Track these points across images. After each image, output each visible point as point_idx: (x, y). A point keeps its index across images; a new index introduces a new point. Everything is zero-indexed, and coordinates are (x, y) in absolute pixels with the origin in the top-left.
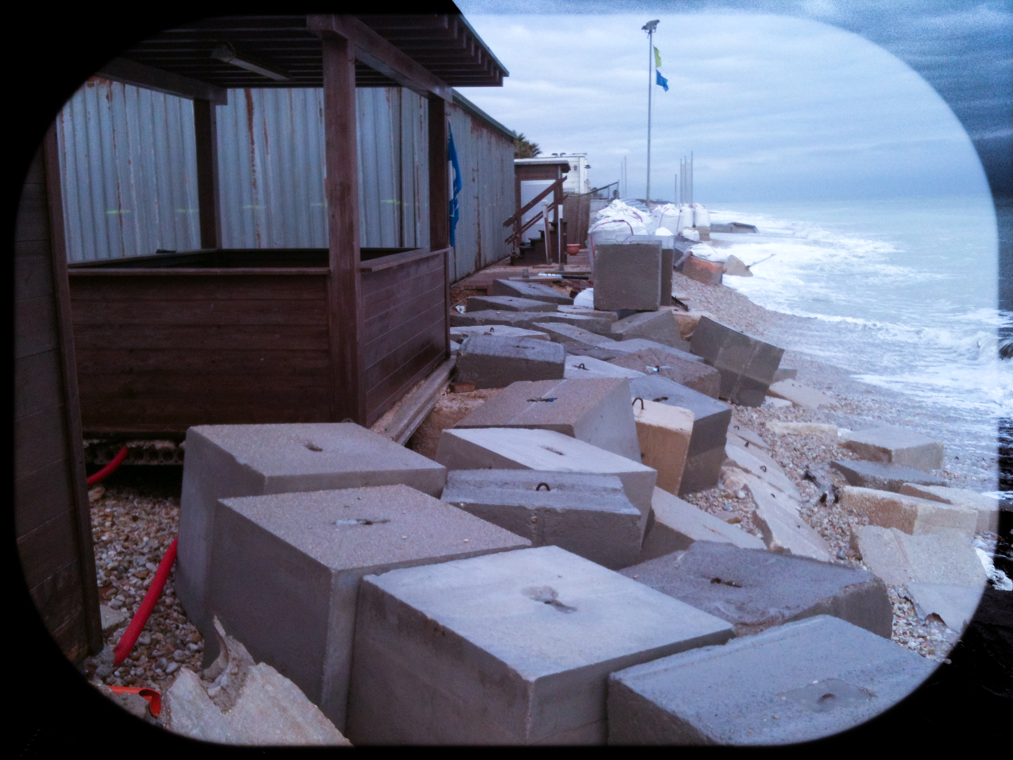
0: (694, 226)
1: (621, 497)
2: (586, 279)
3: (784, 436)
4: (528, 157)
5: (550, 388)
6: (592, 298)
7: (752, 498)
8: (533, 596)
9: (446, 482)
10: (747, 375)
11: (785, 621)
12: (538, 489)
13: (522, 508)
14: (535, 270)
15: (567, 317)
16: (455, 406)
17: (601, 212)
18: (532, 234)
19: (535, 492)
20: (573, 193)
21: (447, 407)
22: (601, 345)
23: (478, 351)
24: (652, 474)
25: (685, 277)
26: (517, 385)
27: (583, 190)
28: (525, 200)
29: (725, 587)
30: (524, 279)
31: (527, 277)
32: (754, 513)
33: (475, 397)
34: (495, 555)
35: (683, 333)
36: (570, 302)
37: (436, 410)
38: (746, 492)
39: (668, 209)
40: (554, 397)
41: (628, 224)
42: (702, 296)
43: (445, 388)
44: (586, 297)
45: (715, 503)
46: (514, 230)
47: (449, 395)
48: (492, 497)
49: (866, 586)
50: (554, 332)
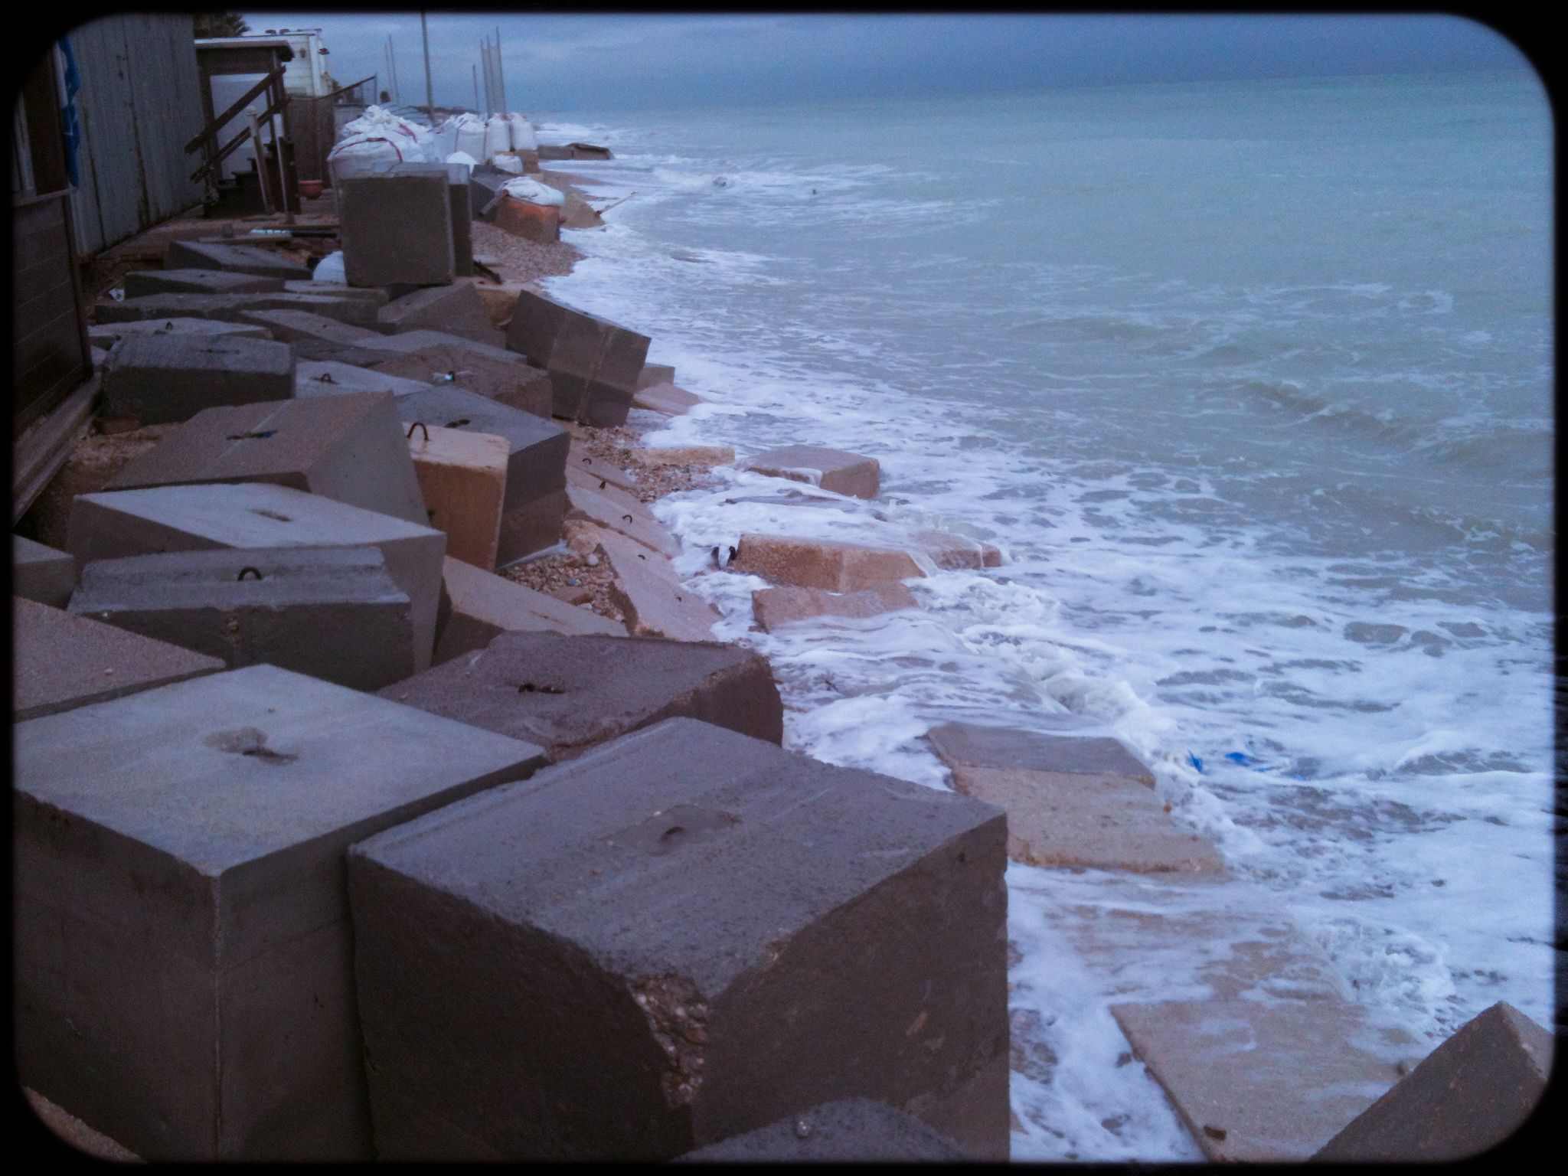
0: (512, 150)
1: (382, 579)
2: (333, 236)
3: (658, 468)
4: (226, 36)
5: (265, 415)
6: (341, 267)
7: (609, 564)
8: (225, 746)
9: (79, 582)
10: (598, 379)
11: (624, 731)
12: (241, 578)
13: (209, 610)
14: (246, 225)
15: (302, 300)
16: (105, 456)
17: (349, 125)
18: (237, 163)
19: (234, 584)
20: (303, 96)
21: (89, 459)
22: (360, 343)
23: (138, 362)
24: (437, 538)
25: (500, 231)
26: (209, 414)
27: (320, 90)
28: (220, 108)
29: (540, 695)
30: (225, 239)
31: (231, 236)
32: (612, 585)
33: (140, 439)
34: (162, 689)
35: (495, 320)
36: (306, 275)
37: (70, 465)
38: (600, 555)
39: (466, 122)
40: (271, 429)
41: (392, 144)
42: (530, 260)
43: (86, 428)
44: (332, 266)
45: (555, 577)
46: (204, 158)
47: (95, 438)
48: (161, 598)
49: (741, 668)
50: (278, 326)
